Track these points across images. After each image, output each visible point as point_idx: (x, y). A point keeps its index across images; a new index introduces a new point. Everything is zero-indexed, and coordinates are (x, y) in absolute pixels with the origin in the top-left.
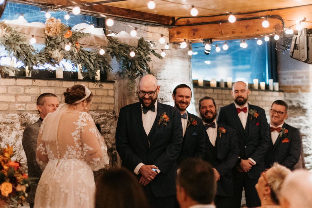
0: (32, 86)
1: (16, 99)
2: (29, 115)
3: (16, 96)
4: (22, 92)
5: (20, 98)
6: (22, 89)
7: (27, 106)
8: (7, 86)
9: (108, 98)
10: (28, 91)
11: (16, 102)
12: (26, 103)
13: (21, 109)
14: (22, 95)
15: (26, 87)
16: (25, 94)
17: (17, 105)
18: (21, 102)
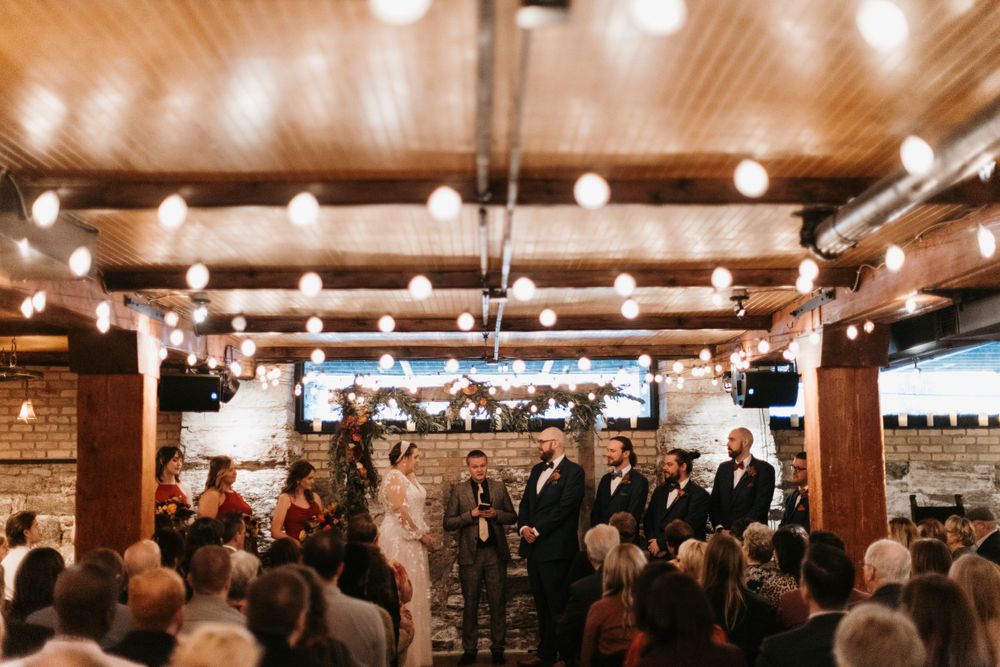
0: (518, 439)
1: (494, 454)
2: (512, 470)
3: (495, 450)
4: (504, 446)
5: (500, 453)
6: (504, 443)
7: (511, 461)
8: (484, 441)
9: (645, 450)
10: (511, 445)
11: (495, 457)
12: (509, 458)
13: (502, 464)
14: (503, 449)
15: (508, 441)
16: (507, 448)
17: (495, 461)
18: (502, 457)
